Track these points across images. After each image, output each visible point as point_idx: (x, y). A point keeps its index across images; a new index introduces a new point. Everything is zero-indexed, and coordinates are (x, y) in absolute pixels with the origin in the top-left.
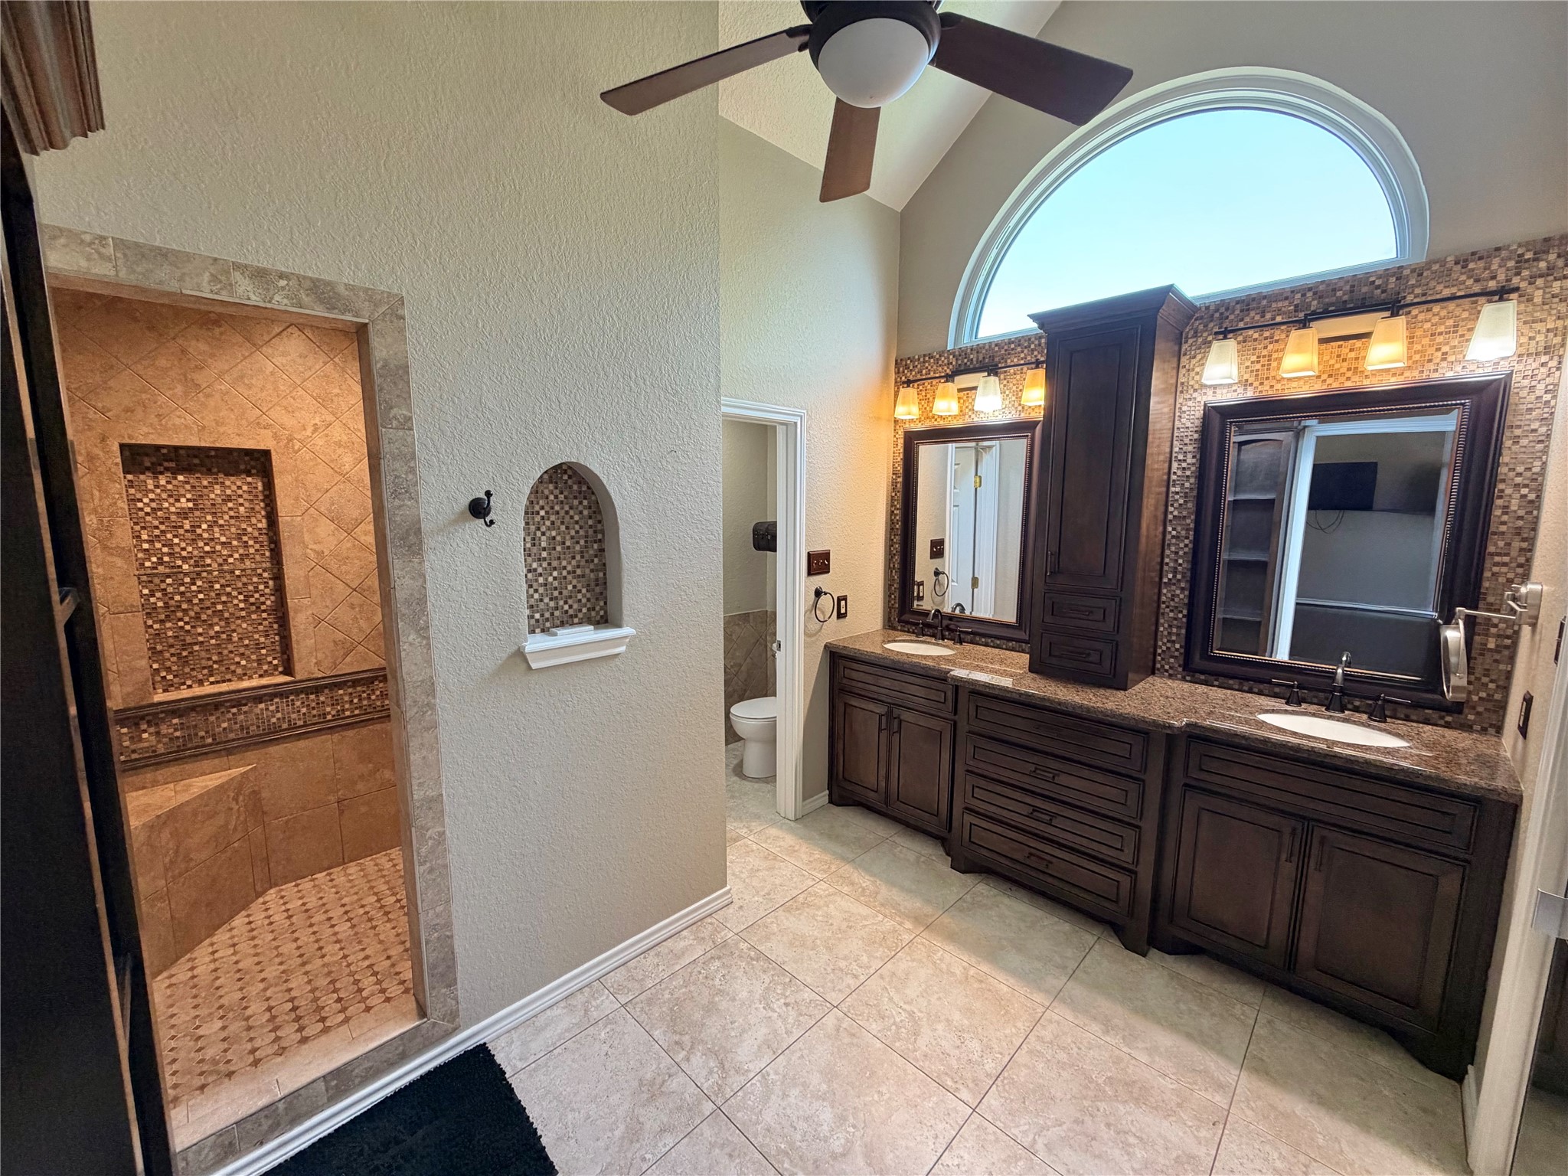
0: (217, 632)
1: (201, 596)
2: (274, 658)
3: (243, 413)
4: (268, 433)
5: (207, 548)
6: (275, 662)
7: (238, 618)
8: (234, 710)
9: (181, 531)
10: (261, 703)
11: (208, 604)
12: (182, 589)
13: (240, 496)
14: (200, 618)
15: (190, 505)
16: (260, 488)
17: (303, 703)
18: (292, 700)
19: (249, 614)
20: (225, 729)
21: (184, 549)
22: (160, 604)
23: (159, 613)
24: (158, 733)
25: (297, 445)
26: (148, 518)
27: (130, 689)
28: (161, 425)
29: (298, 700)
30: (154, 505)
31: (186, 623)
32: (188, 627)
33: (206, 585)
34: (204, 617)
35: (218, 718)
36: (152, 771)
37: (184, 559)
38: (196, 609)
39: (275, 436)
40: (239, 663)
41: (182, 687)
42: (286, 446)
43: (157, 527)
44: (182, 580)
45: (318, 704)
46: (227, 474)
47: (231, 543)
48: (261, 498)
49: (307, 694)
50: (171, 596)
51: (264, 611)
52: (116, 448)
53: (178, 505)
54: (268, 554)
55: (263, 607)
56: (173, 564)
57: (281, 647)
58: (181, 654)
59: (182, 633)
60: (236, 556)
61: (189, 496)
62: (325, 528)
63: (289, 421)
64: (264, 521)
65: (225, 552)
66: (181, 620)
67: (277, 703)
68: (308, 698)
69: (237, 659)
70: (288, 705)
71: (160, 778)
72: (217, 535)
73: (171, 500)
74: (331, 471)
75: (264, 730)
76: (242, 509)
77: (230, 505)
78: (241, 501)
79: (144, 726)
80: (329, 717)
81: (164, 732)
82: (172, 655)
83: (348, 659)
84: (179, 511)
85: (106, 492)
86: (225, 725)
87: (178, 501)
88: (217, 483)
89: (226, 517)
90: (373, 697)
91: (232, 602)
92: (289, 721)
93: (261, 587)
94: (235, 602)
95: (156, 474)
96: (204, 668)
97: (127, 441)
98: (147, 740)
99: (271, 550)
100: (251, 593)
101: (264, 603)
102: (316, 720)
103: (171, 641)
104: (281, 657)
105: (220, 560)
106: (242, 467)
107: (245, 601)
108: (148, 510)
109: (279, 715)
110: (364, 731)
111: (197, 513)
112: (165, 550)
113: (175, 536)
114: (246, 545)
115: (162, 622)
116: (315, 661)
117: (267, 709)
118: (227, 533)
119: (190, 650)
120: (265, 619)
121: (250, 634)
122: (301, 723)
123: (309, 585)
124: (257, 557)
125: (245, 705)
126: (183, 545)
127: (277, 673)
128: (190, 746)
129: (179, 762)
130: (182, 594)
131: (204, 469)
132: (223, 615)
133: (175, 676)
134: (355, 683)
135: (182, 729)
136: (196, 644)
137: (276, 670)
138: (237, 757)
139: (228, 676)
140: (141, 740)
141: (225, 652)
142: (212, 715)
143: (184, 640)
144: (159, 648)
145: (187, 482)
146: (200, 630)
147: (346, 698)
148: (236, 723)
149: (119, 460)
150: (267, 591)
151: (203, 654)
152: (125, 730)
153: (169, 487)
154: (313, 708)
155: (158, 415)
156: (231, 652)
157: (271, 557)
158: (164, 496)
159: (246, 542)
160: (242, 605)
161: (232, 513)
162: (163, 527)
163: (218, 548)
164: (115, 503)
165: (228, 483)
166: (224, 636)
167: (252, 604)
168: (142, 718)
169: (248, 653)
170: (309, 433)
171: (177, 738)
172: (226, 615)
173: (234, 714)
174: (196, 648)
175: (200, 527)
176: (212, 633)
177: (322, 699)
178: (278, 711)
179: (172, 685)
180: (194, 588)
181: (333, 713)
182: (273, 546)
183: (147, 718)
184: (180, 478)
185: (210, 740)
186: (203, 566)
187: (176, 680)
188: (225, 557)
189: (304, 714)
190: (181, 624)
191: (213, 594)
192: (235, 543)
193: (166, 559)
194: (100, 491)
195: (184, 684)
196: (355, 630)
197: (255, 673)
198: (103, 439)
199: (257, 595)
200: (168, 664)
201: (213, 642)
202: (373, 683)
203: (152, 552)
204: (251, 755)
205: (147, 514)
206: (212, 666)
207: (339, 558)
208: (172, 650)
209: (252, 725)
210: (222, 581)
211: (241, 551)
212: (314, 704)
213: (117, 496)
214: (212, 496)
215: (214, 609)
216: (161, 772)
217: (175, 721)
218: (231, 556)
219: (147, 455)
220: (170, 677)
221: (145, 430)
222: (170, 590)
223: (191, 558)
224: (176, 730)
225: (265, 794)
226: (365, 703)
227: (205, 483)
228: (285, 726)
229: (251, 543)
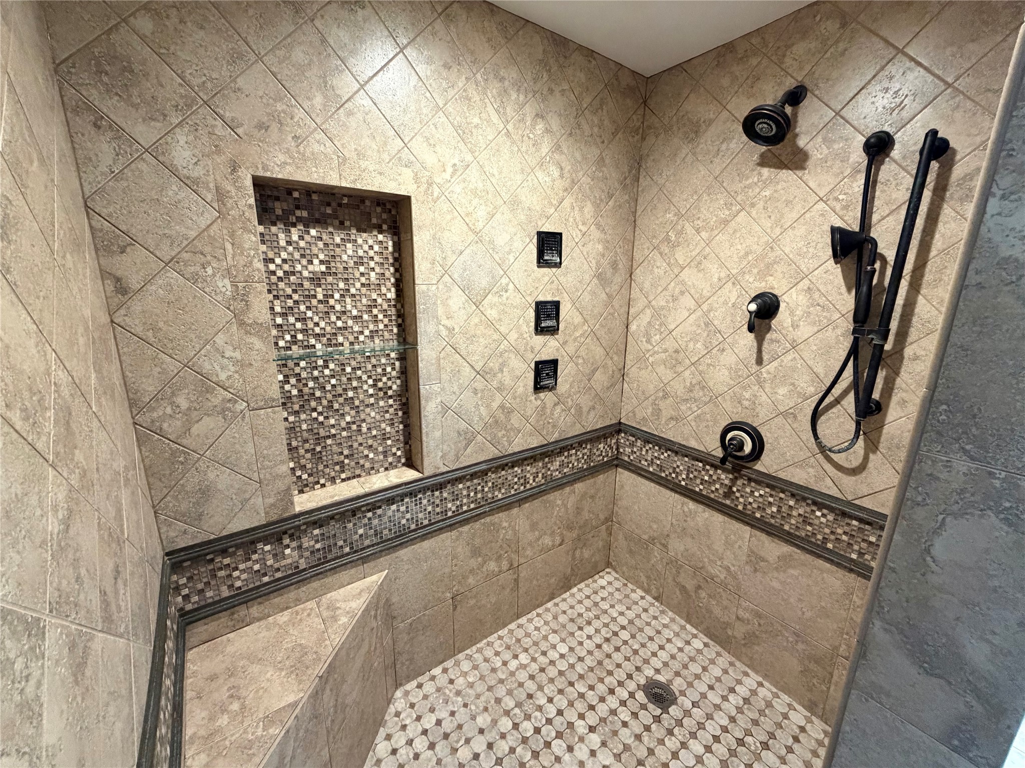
0: (348, 423)
1: (333, 381)
2: (398, 449)
3: (385, 143)
4: (408, 173)
5: (340, 324)
6: (399, 453)
7: (367, 406)
8: (370, 515)
9: (314, 302)
10: (393, 504)
11: (339, 390)
12: (316, 373)
13: (372, 258)
14: (332, 407)
15: (323, 268)
16: (391, 249)
17: (429, 501)
18: (420, 499)
19: (377, 400)
20: (361, 536)
21: (317, 324)
22: (295, 392)
23: (292, 403)
24: (300, 547)
25: (436, 192)
26: (281, 285)
27: (271, 500)
28: (298, 152)
29: (425, 498)
30: (286, 267)
31: (320, 414)
32: (321, 419)
33: (338, 369)
34: (336, 406)
35: (355, 524)
36: (296, 589)
37: (317, 336)
38: (329, 396)
39: (416, 179)
40: (367, 456)
41: (316, 487)
42: (426, 192)
43: (290, 297)
44: (316, 362)
45: (441, 500)
46: (360, 230)
47: (361, 317)
48: (391, 261)
49: (433, 491)
50: (304, 381)
51: (391, 397)
52: (249, 183)
53: (311, 268)
54: (395, 330)
55: (390, 393)
56: (306, 343)
57: (404, 436)
58: (314, 449)
59: (316, 426)
60: (367, 332)
61: (322, 257)
62: (457, 299)
63: (430, 159)
64: (393, 290)
65: (356, 328)
66: (315, 410)
67: (407, 503)
68: (433, 495)
69: (366, 452)
70: (416, 505)
71: (302, 595)
72: (349, 307)
73: (304, 262)
74: (465, 228)
75: (395, 532)
76: (373, 274)
77: (362, 269)
78: (372, 264)
79: (286, 541)
80: (450, 514)
81: (305, 545)
82: (307, 451)
83: (469, 450)
84: (311, 276)
85: (240, 247)
86: (361, 531)
87: (310, 262)
88: (349, 241)
89: (358, 285)
90: (486, 489)
91: (362, 387)
92: (417, 521)
93: (389, 369)
94: (365, 387)
95: (289, 225)
96: (337, 463)
97: (261, 173)
98: (290, 556)
99: (399, 326)
100: (379, 377)
101: (390, 388)
102: (440, 517)
103: (305, 435)
104: (404, 447)
105: (351, 338)
106: (374, 221)
107: (374, 385)
108: (280, 273)
109: (408, 516)
110: (477, 525)
111: (330, 279)
112: (299, 325)
113: (308, 308)
114: (376, 320)
115: (296, 413)
116: (440, 454)
117: (398, 510)
118: (359, 304)
119: (323, 444)
120: (391, 406)
121: (378, 424)
122: (426, 522)
123: (439, 368)
124: (386, 333)
125: (380, 507)
126: (316, 319)
127: (400, 465)
128: (329, 557)
129: (320, 576)
130: (316, 379)
131: (337, 222)
132: (353, 403)
133: (309, 475)
134: (473, 476)
135: (323, 540)
136: (329, 437)
137: (399, 461)
138: (372, 564)
139: (358, 472)
140: (284, 557)
141: (355, 445)
142: (350, 521)
143: (318, 434)
144: (294, 444)
145: (320, 239)
146: (332, 421)
147: (465, 493)
148: (371, 528)
149: (252, 201)
150: (394, 373)
151: (335, 448)
152: (268, 548)
153: (302, 244)
154: (438, 506)
155: (295, 137)
156: (361, 444)
157: (398, 335)
158: (297, 255)
159: (376, 316)
160: (371, 391)
161: (363, 280)
162: (296, 297)
163: (350, 323)
164: (251, 263)
165: (360, 241)
166: (354, 427)
167: (380, 389)
168: (285, 533)
169: (375, 444)
170: (447, 176)
171: (318, 550)
172: (357, 403)
173: (370, 519)
174: (329, 442)
175: (332, 296)
176: (343, 424)
177: (445, 495)
178: (408, 512)
179: (307, 485)
180: (327, 372)
181: (454, 508)
182: (400, 321)
183: (290, 532)
184: (313, 232)
185: (347, 550)
186: (336, 345)
187: (311, 479)
188: (356, 335)
189: (430, 513)
190: (315, 415)
191: (344, 379)
192: (366, 317)
193: (300, 337)
194: (233, 244)
195: (318, 483)
196: (476, 419)
197: (382, 466)
198: (234, 169)
199: (384, 379)
200: (303, 462)
201: (344, 434)
202: (487, 474)
203: (285, 328)
204: (384, 560)
205: (280, 279)
206: (343, 462)
207: (468, 336)
208: (307, 446)
209: (385, 528)
210: (353, 363)
211: (371, 327)
212: (438, 502)
213: (252, 253)
214: (345, 258)
215: (345, 396)
216: (304, 589)
217: (316, 532)
218: (362, 333)
219: (277, 199)
220: (305, 476)
221: (281, 158)
222: (304, 375)
223: (324, 335)
224: (317, 541)
225: (395, 599)
226: (479, 496)
227: (338, 240)
228: (413, 527)
229: (380, 317)
